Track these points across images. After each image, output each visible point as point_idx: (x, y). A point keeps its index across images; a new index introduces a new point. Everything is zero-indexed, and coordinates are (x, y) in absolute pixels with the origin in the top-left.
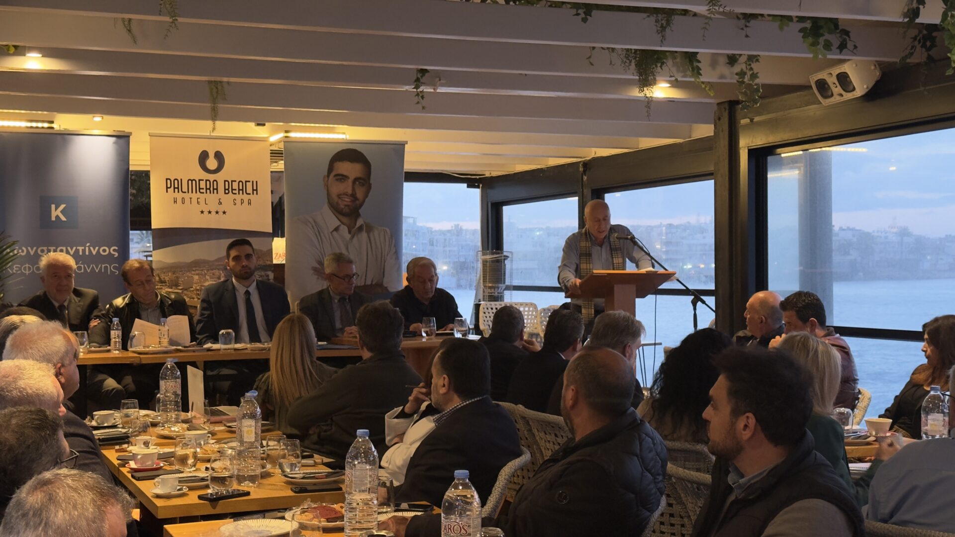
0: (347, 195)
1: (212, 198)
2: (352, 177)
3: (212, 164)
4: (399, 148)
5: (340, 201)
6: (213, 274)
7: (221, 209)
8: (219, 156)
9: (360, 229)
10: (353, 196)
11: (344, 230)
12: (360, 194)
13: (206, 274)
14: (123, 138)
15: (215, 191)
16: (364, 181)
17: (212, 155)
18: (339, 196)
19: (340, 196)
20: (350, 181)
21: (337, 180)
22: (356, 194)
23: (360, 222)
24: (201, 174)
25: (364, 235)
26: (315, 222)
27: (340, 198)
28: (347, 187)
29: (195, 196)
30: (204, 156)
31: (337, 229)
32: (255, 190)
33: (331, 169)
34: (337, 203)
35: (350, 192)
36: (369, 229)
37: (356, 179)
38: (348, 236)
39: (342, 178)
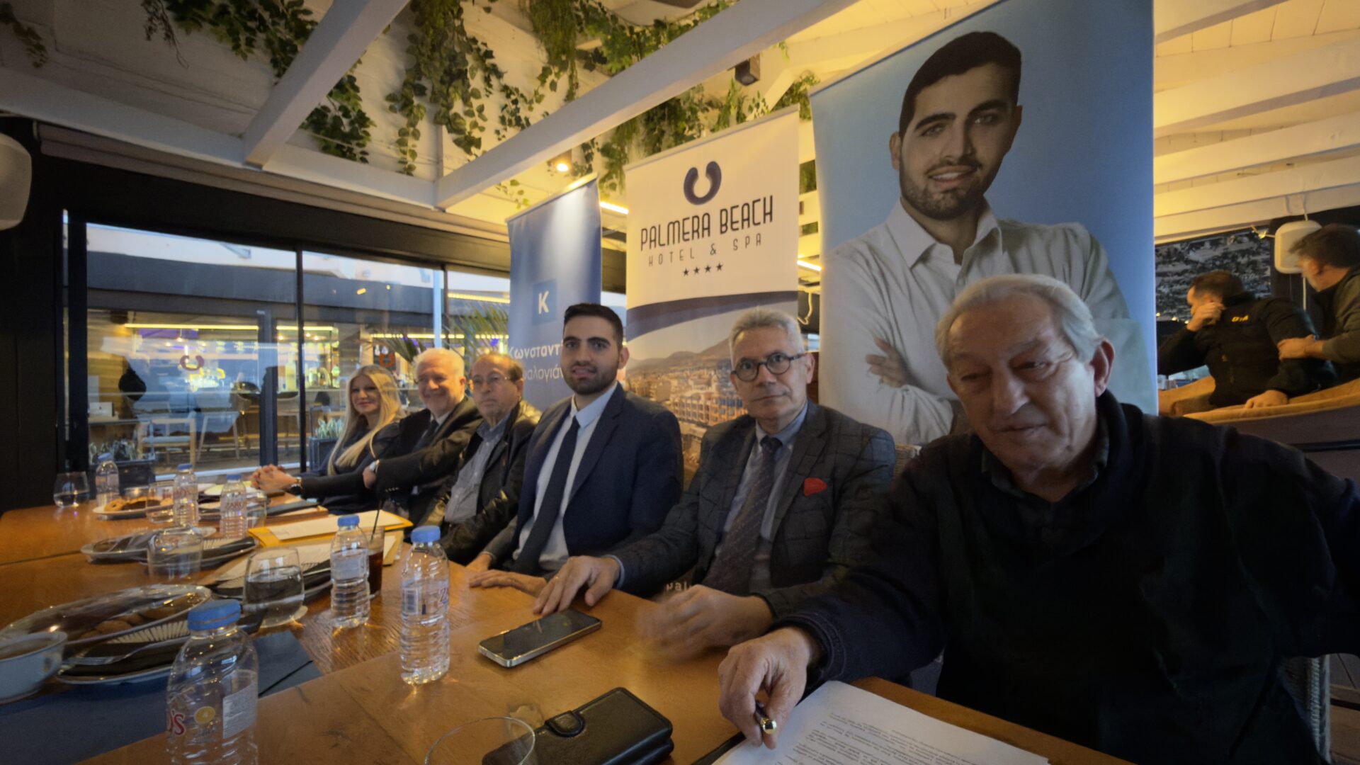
0: (950, 164)
1: (701, 244)
2: (964, 111)
3: (702, 186)
5: (932, 187)
6: (700, 377)
7: (714, 260)
8: (714, 171)
9: (989, 243)
11: (944, 254)
13: (688, 377)
14: (592, 185)
15: (706, 232)
16: (1001, 108)
19: (931, 174)
20: (958, 124)
21: (924, 134)
22: (974, 152)
23: (987, 225)
24: (687, 209)
25: (1000, 258)
26: (871, 249)
27: (930, 177)
28: (950, 144)
29: (677, 248)
30: (691, 178)
31: (924, 258)
32: (768, 214)
33: (908, 111)
34: (926, 192)
36: (1016, 239)
37: (975, 113)
38: (954, 270)
39: (938, 122)
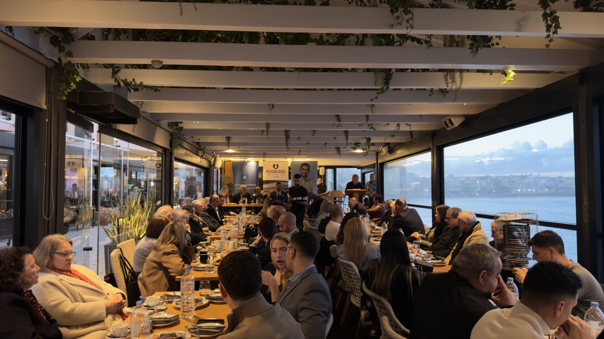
1: (276, 174)
2: (306, 169)
3: (276, 167)
4: (316, 162)
7: (278, 176)
8: (277, 165)
9: (307, 180)
10: (306, 173)
11: (304, 180)
12: (307, 173)
14: (257, 162)
15: (276, 172)
16: (308, 170)
17: (276, 165)
18: (303, 173)
23: (307, 179)
24: (273, 169)
25: (308, 182)
28: (304, 171)
29: (272, 174)
30: (274, 165)
31: (302, 180)
32: (285, 172)
33: (301, 167)
35: (305, 172)
36: (309, 180)
37: (306, 170)
38: (305, 182)
39: (303, 169)
